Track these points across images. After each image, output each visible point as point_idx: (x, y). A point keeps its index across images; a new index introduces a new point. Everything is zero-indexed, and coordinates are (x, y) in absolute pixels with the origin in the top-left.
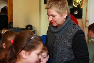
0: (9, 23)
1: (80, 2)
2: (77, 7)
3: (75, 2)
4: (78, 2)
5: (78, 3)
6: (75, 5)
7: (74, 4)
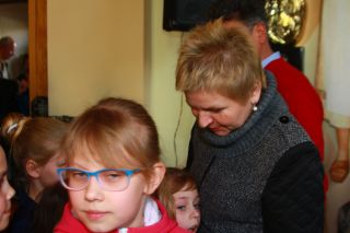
0: (31, 99)
1: (293, 23)
2: (283, 42)
3: (275, 23)
4: (285, 25)
5: (286, 28)
6: (276, 35)
7: (274, 31)
